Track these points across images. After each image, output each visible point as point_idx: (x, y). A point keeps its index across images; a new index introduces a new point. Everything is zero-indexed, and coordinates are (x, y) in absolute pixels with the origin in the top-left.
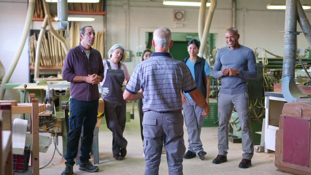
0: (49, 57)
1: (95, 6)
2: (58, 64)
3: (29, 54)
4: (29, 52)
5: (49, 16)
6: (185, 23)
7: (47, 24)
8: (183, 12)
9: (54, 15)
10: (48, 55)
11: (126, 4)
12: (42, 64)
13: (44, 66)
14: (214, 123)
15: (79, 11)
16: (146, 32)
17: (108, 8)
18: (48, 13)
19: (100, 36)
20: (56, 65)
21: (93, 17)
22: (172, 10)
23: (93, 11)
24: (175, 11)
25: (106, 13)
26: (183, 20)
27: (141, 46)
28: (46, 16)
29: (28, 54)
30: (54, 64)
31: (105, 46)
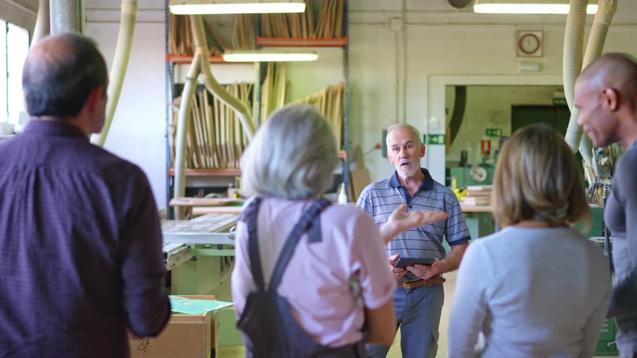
0: (213, 146)
1: (322, 25)
2: (233, 164)
3: (167, 141)
4: (167, 136)
5: (203, 50)
6: (544, 60)
7: (198, 71)
8: (539, 35)
9: (224, 48)
10: (210, 144)
11: (397, 18)
12: (196, 165)
13: (200, 167)
14: (609, 344)
15: (283, 37)
16: (447, 86)
17: (352, 30)
18: (201, 45)
19: (334, 96)
20: (229, 165)
21: (315, 53)
22: (512, 29)
23: (317, 37)
24: (518, 32)
25: (347, 42)
26: (539, 53)
27: (433, 119)
28: (198, 51)
29: (165, 139)
30: (223, 165)
31: (345, 120)
